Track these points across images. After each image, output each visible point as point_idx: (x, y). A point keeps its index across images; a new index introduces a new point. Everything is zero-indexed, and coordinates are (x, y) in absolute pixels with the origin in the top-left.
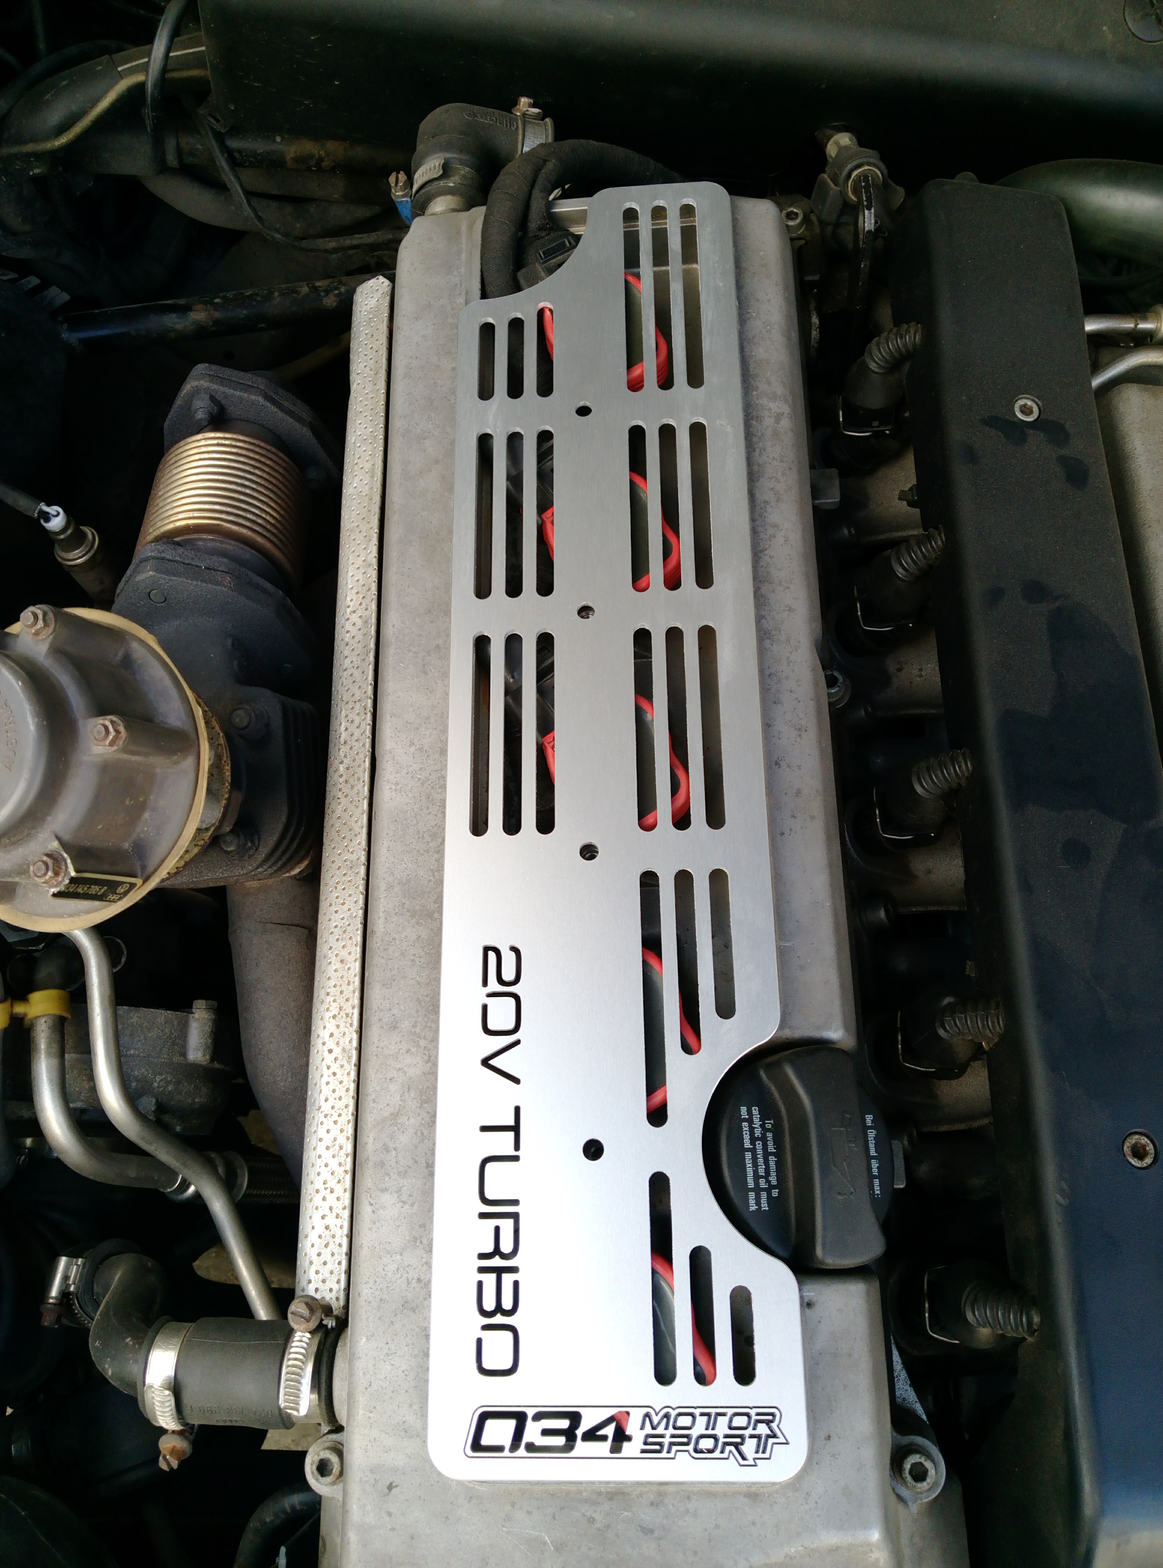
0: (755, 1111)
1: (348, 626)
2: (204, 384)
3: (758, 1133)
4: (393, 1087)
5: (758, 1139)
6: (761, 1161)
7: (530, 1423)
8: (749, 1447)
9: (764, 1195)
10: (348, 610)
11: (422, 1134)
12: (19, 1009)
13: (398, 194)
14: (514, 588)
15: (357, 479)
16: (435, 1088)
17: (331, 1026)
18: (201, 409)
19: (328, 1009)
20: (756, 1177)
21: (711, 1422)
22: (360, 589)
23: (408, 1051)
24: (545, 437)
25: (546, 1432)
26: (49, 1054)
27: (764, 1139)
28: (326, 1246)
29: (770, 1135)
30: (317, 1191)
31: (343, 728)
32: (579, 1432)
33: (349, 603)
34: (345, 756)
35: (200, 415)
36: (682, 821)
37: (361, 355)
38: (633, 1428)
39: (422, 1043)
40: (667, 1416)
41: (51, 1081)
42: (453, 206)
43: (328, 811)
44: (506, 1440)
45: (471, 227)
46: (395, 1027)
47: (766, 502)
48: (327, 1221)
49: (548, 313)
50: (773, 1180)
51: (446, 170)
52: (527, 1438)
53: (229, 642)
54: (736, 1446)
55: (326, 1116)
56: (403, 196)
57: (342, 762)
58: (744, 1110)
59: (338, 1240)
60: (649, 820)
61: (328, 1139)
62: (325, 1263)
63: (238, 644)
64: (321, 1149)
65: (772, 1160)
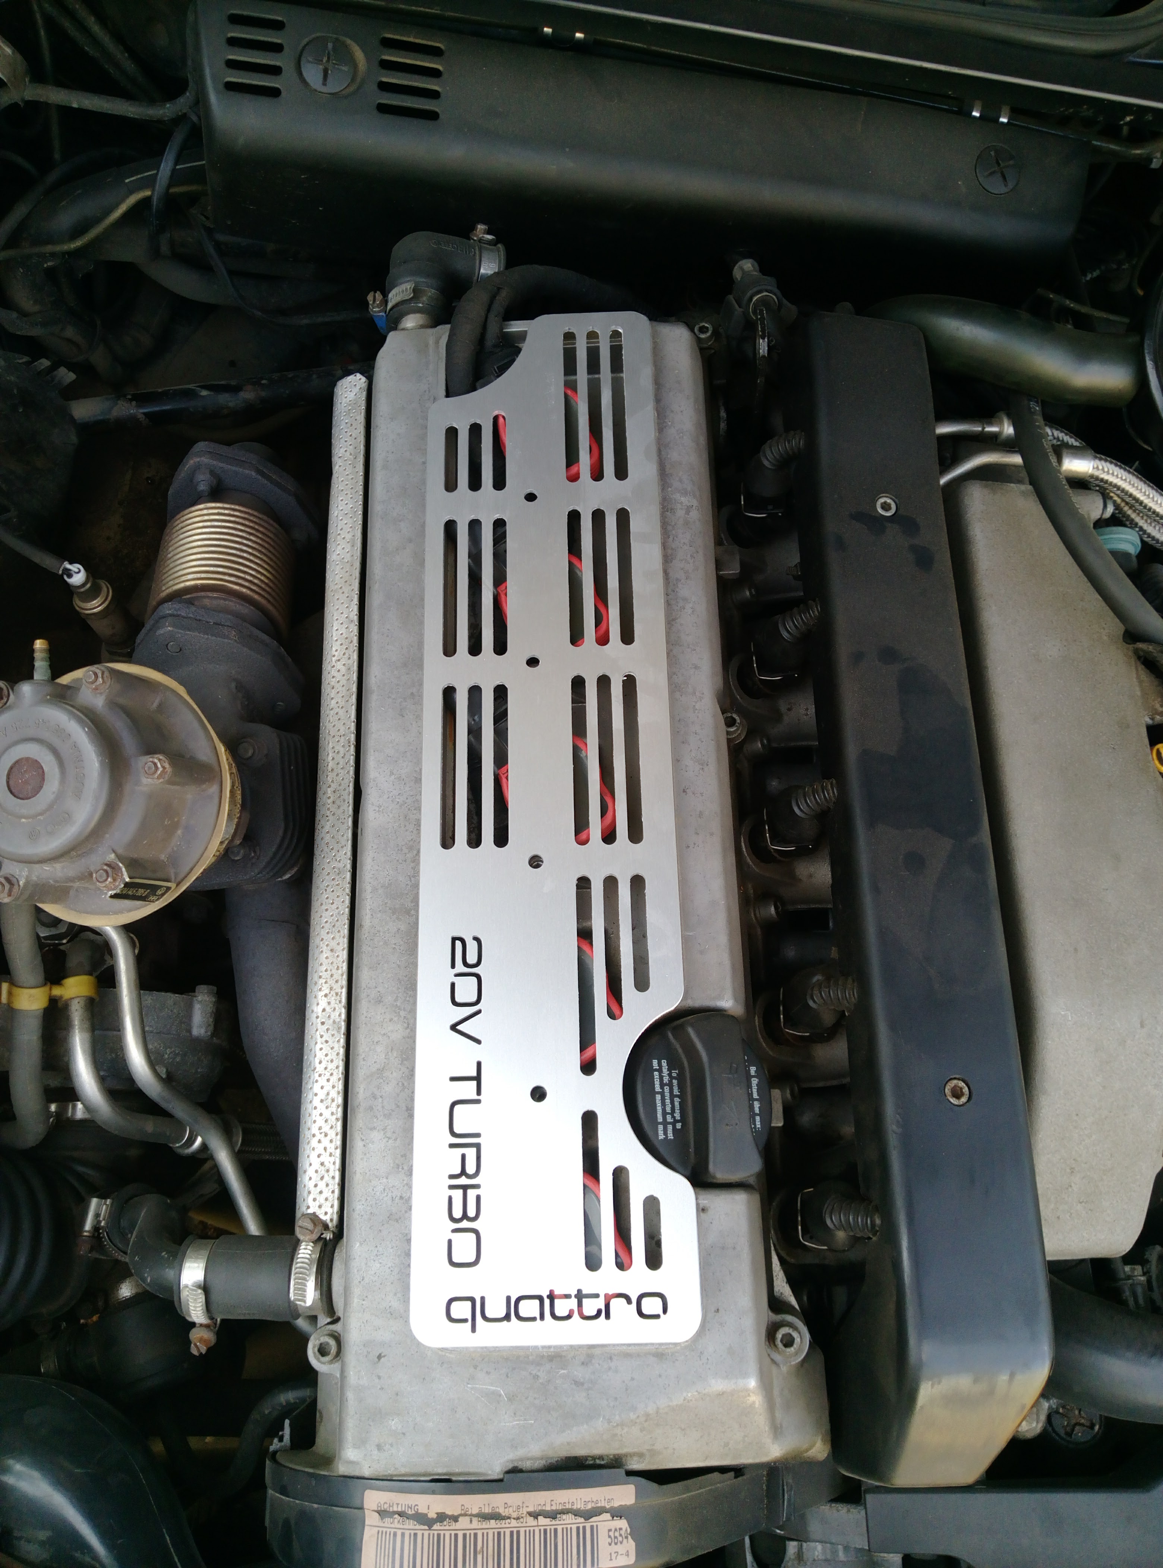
0: (664, 1063)
1: (334, 672)
2: (205, 460)
3: (666, 1080)
4: (379, 1049)
5: (666, 1085)
6: (668, 1101)
9: (670, 1127)
10: (334, 659)
11: (403, 1084)
12: (57, 991)
13: (375, 310)
14: (475, 649)
15: (339, 547)
16: (413, 1049)
17: (323, 1003)
18: (203, 483)
19: (320, 990)
20: (664, 1114)
22: (343, 641)
23: (391, 1020)
24: (499, 524)
26: (82, 1030)
27: (670, 1085)
28: (322, 1178)
29: (675, 1082)
30: (314, 1135)
31: (330, 758)
33: (334, 653)
34: (332, 781)
35: (202, 487)
36: (609, 837)
37: (342, 441)
39: (402, 1013)
41: (84, 1052)
42: (421, 322)
43: (318, 827)
45: (437, 342)
46: (380, 1001)
47: (678, 580)
48: (322, 1159)
49: (501, 420)
50: (677, 1116)
51: (416, 292)
53: (233, 685)
55: (320, 1075)
56: (379, 312)
57: (329, 787)
59: (331, 1173)
60: (583, 836)
61: (322, 1095)
62: (321, 1192)
63: (240, 686)
64: (316, 1102)
65: (677, 1101)
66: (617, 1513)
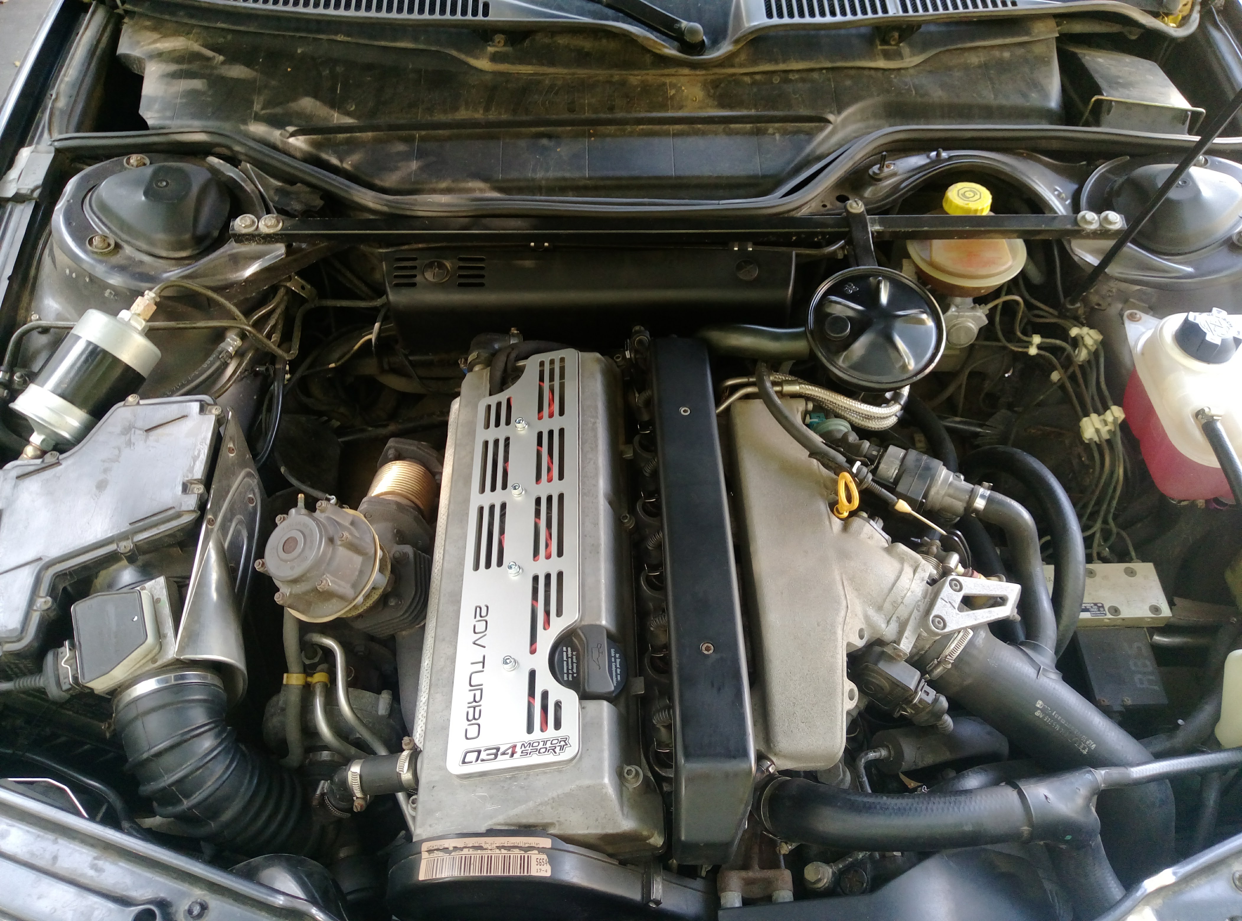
0: (569, 649)
1: (441, 520)
2: (394, 445)
3: (570, 656)
6: (570, 664)
7: (482, 753)
8: (557, 750)
9: (570, 676)
10: (441, 515)
11: (450, 672)
12: (309, 679)
13: (462, 366)
14: (493, 489)
15: (447, 468)
17: (426, 662)
18: (391, 453)
20: (568, 669)
21: (545, 743)
23: (449, 647)
24: (507, 440)
25: (488, 755)
26: (320, 696)
27: (572, 658)
29: (574, 657)
31: (437, 556)
32: (499, 753)
35: (392, 455)
36: (548, 556)
37: (451, 425)
38: (518, 749)
39: (452, 642)
40: (530, 744)
41: (321, 706)
42: (480, 367)
44: (474, 759)
45: (487, 374)
50: (575, 671)
51: (479, 356)
52: (481, 757)
53: (395, 530)
54: (553, 750)
56: (464, 366)
58: (565, 649)
60: (537, 557)
63: (398, 531)
65: (575, 665)
66: (542, 850)
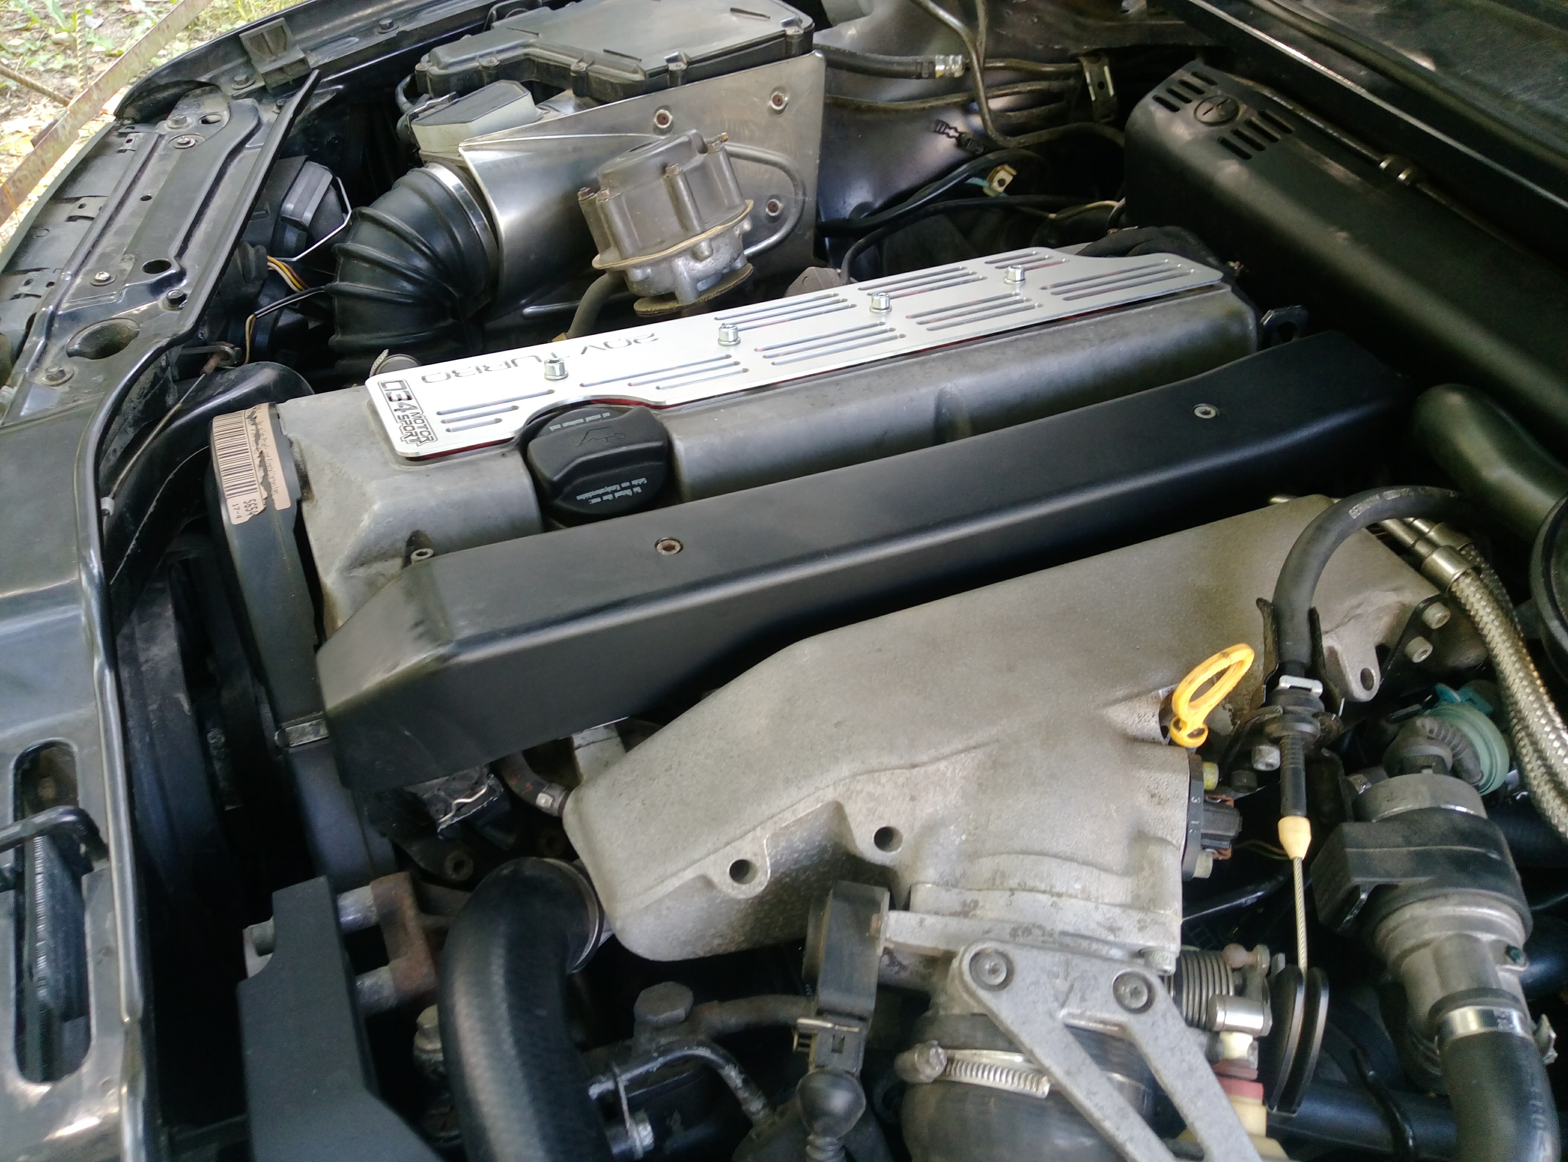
66: (269, 500)
